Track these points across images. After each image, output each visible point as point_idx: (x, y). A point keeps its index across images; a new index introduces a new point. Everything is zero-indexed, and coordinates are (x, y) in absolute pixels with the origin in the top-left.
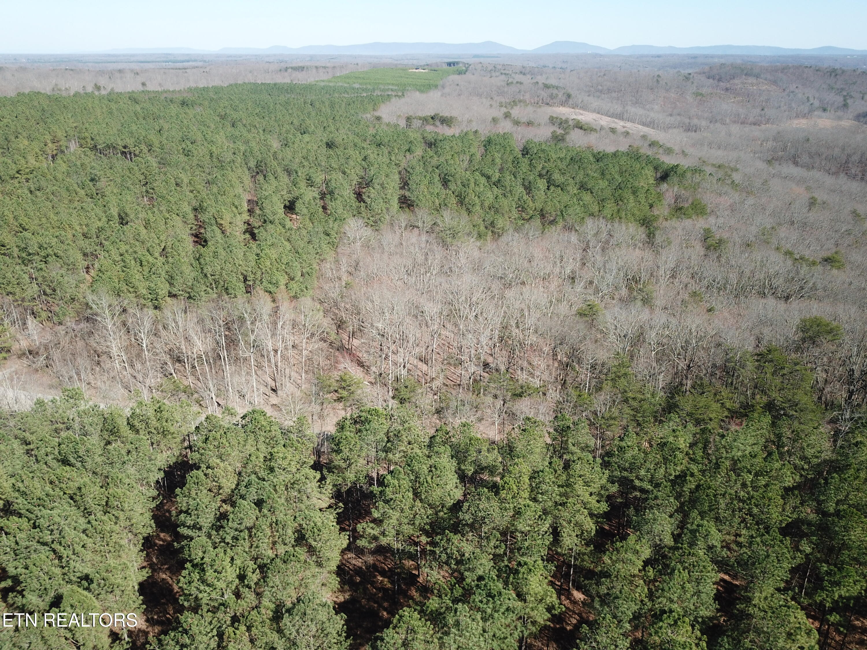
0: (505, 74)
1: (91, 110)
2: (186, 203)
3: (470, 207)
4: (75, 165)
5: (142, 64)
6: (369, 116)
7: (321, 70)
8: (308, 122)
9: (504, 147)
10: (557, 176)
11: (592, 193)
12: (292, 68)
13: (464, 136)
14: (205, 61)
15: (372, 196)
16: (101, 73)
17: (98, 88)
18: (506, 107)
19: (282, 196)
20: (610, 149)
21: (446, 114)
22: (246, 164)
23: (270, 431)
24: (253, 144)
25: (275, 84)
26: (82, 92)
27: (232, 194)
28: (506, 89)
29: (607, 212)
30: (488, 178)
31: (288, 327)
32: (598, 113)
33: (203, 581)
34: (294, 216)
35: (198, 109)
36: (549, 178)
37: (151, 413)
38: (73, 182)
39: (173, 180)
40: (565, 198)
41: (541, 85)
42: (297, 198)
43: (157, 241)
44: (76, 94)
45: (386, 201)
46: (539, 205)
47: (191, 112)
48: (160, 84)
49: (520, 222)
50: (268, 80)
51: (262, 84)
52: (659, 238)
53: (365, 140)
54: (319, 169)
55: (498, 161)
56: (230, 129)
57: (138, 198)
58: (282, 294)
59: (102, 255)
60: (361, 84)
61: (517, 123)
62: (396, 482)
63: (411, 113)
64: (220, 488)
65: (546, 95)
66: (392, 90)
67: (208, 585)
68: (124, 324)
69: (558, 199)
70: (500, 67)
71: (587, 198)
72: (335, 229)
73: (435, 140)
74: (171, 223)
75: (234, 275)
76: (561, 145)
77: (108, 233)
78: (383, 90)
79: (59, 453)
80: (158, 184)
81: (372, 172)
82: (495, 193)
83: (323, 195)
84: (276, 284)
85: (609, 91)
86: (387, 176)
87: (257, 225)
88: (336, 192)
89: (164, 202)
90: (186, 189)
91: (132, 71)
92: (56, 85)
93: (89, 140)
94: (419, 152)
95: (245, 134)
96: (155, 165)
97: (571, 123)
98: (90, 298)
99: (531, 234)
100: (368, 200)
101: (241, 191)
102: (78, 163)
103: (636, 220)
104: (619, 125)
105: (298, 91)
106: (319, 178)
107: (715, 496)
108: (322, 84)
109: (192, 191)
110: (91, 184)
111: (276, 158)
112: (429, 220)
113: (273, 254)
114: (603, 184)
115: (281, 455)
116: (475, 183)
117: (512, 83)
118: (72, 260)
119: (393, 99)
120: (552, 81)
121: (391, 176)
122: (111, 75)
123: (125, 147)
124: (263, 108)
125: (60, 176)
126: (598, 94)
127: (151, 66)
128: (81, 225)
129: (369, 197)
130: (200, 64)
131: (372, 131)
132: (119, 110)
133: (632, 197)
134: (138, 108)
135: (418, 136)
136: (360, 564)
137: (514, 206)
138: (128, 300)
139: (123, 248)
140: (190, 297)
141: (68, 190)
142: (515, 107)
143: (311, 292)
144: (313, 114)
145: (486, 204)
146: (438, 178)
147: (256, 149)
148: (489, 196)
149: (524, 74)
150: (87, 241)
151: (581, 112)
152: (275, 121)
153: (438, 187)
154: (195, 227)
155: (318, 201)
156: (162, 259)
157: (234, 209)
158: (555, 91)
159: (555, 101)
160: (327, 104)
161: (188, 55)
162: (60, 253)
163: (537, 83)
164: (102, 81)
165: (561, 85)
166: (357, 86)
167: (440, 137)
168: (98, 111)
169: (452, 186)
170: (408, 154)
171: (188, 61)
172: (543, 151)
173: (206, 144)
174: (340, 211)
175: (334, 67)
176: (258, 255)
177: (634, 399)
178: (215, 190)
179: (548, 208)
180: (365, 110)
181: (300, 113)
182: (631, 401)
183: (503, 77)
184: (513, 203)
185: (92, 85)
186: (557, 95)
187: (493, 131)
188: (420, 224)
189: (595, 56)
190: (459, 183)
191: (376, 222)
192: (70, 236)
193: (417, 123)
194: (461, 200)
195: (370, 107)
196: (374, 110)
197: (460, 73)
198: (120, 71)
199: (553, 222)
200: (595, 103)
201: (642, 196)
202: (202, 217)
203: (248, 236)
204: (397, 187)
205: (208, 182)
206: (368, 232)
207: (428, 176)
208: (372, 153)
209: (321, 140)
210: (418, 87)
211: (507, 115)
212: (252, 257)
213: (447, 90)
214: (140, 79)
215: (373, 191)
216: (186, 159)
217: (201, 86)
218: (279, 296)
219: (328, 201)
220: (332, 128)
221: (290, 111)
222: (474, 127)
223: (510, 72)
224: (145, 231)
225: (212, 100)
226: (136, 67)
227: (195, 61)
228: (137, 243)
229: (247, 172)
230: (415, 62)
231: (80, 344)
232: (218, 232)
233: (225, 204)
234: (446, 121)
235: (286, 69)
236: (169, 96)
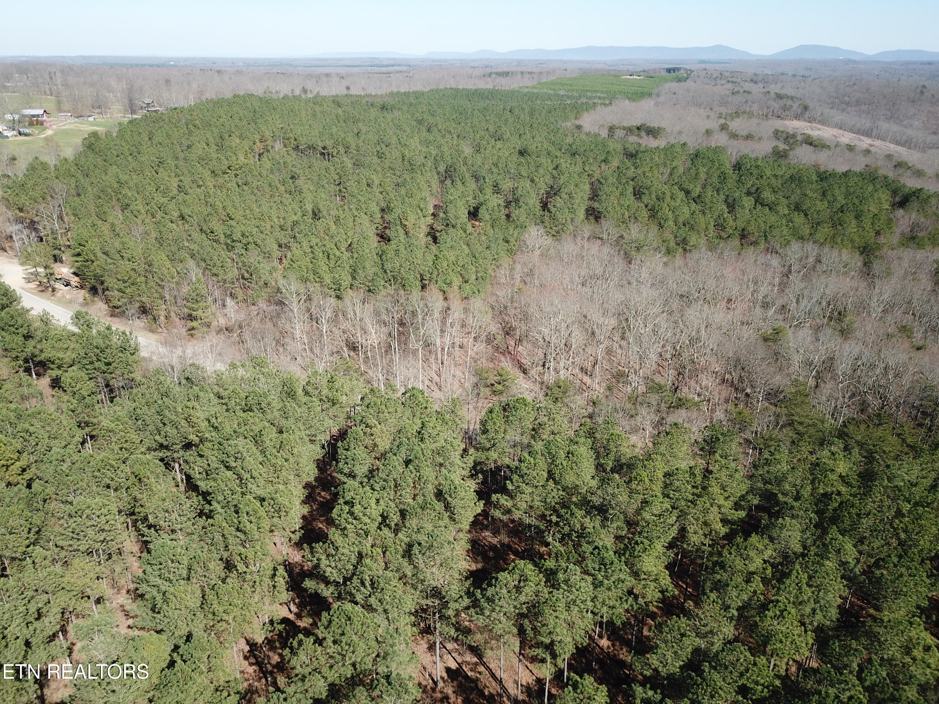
0: (732, 82)
1: (297, 112)
2: (374, 204)
3: (662, 222)
4: (279, 163)
5: (348, 69)
6: (569, 124)
7: (526, 76)
8: (504, 128)
9: (712, 161)
10: (767, 195)
11: (806, 215)
12: (496, 73)
13: (669, 150)
14: (409, 66)
15: (558, 205)
16: (309, 76)
17: (305, 91)
18: (725, 118)
19: (467, 201)
20: (842, 168)
21: (654, 124)
22: (436, 168)
23: (426, 408)
24: (445, 149)
25: (476, 90)
26: (290, 95)
27: (418, 197)
28: (730, 99)
29: (819, 236)
30: (687, 192)
31: (457, 327)
32: (841, 128)
33: (351, 513)
34: (477, 223)
35: (397, 113)
36: (758, 197)
37: (324, 382)
38: (275, 178)
39: (364, 181)
40: (773, 218)
41: (772, 95)
42: (481, 204)
43: (345, 237)
44: (285, 97)
45: (572, 211)
46: (741, 224)
47: (389, 116)
48: (363, 88)
49: (716, 241)
50: (470, 86)
51: (463, 89)
52: (877, 267)
53: (560, 150)
54: (508, 176)
55: (703, 176)
56: (425, 133)
57: (331, 196)
58: (454, 293)
59: (294, 245)
60: (567, 91)
61: (734, 136)
62: (532, 460)
63: (616, 123)
64: (375, 445)
65: (777, 106)
66: (599, 98)
67: (355, 519)
68: (308, 310)
69: (764, 219)
70: (727, 74)
71: (799, 219)
72: (515, 236)
73: (637, 152)
74: (358, 220)
75: (412, 273)
76: (783, 162)
77: (302, 227)
78: (590, 98)
79: (246, 405)
80: (352, 185)
81: (562, 181)
82: (693, 208)
83: (508, 204)
84: (450, 284)
85: (858, 103)
86: (576, 185)
87: (439, 228)
88: (522, 200)
89: (355, 200)
90: (376, 190)
91: (338, 75)
92: (268, 88)
93: (292, 140)
94: (615, 163)
95: (439, 138)
96: (350, 165)
97: (799, 138)
98: (282, 282)
99: (726, 253)
100: (553, 210)
101: (428, 194)
102: (281, 161)
103: (854, 247)
104: (865, 142)
105: (499, 97)
106: (507, 185)
107: (858, 515)
108: (526, 90)
109: (381, 193)
110: (291, 181)
111: (465, 164)
112: (615, 232)
113: (451, 256)
114: (821, 205)
115: (431, 425)
116: (671, 198)
117: (738, 92)
118: (268, 249)
119: (599, 108)
120: (789, 91)
121: (581, 186)
122: (318, 78)
123: (324, 148)
124: (461, 114)
125: (264, 173)
126: (844, 106)
127: (356, 70)
128: (279, 218)
129: (554, 206)
130: (404, 68)
131: (569, 140)
132: (323, 112)
133: (854, 222)
134: (340, 111)
135: (619, 147)
136: (495, 543)
137: (712, 224)
138: (315, 288)
139: (314, 241)
140: (369, 291)
141: (270, 185)
142: (736, 119)
143: (483, 295)
144: (511, 121)
145: (681, 220)
146: (631, 190)
147: (447, 154)
148: (685, 212)
149: (755, 82)
150: (283, 233)
151: (819, 126)
152: (472, 127)
153: (630, 199)
154: (380, 227)
155: (502, 208)
156: (348, 254)
157: (419, 211)
158: (789, 102)
159: (788, 113)
160: (527, 111)
161: (393, 59)
162: (259, 242)
163: (769, 92)
164: (310, 85)
165: (799, 95)
166: (562, 93)
167: (642, 149)
168: (304, 113)
169: (645, 199)
170: (603, 165)
171: (393, 66)
172: (757, 167)
173: (399, 147)
174: (523, 219)
175: (541, 73)
176: (436, 256)
177: (801, 423)
178: (403, 192)
179: (750, 229)
180: (566, 119)
181: (497, 120)
182: (796, 425)
183: (730, 85)
184: (712, 220)
185: (300, 88)
186: (791, 107)
187: (704, 145)
188: (605, 236)
189: (848, 62)
190: (653, 196)
191: (558, 232)
192: (268, 227)
193: (620, 133)
194: (653, 213)
195: (572, 116)
196: (576, 118)
197: (679, 80)
198: (327, 75)
199: (755, 243)
200: (838, 117)
201: (867, 222)
202: (387, 217)
203: (429, 238)
204: (586, 197)
205: (398, 185)
206: (548, 241)
207: (620, 189)
208: (565, 162)
209: (514, 148)
210: (630, 95)
211: (723, 128)
212: (430, 258)
213: (662, 99)
214: (345, 83)
215: (560, 200)
216: (379, 161)
217: (403, 90)
218: (451, 296)
219: (512, 209)
220: (528, 136)
221: (488, 118)
222: (684, 139)
223: (739, 80)
224: (334, 227)
225: (411, 104)
226: (342, 71)
227: (400, 65)
228: (327, 238)
229: (436, 177)
230: (631, 68)
231: (269, 325)
232: (401, 232)
233: (411, 206)
234: (652, 132)
235: (490, 75)
236: (370, 100)
